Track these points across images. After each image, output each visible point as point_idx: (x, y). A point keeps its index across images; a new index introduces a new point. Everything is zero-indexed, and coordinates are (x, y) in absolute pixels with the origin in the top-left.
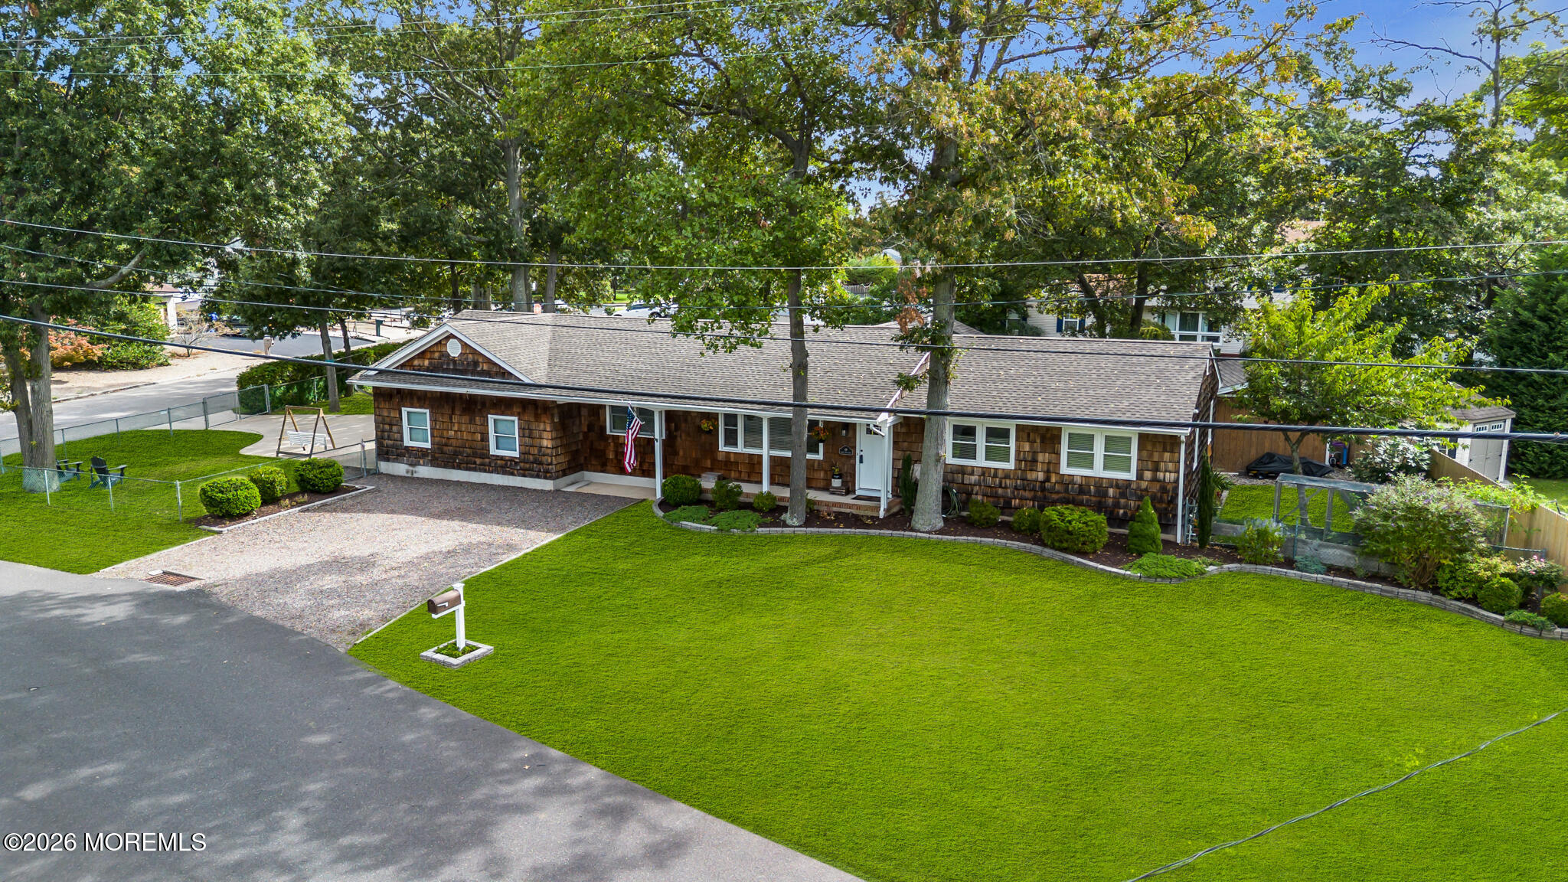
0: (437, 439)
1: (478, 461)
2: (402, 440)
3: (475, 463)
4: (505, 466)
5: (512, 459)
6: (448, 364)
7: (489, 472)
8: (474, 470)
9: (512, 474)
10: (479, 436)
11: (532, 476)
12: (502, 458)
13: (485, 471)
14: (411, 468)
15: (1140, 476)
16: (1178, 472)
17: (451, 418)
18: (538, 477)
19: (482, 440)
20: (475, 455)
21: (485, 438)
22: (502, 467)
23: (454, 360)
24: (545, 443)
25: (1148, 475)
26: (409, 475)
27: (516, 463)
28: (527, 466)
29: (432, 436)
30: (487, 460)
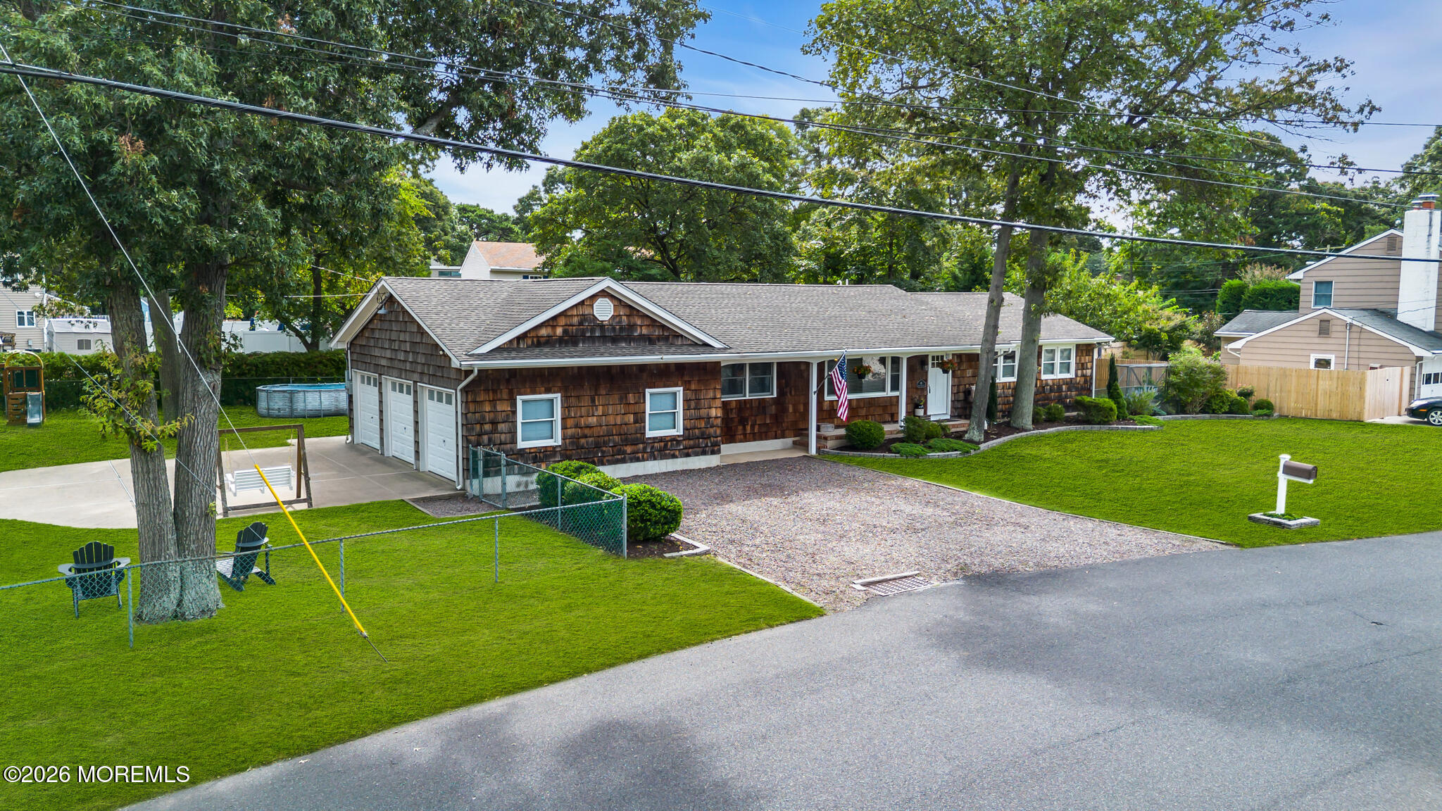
0: (570, 432)
1: (629, 449)
2: (514, 441)
3: (624, 453)
4: (664, 448)
5: (673, 439)
6: (593, 331)
7: (643, 460)
8: (623, 461)
9: (674, 456)
10: (631, 418)
11: (697, 454)
12: (661, 439)
13: (638, 460)
14: (524, 479)
15: (1076, 375)
16: (1092, 368)
17: (593, 401)
18: (704, 453)
19: (636, 422)
20: (627, 442)
21: (640, 418)
22: (660, 450)
23: (602, 326)
24: (713, 412)
25: (1079, 372)
26: (522, 489)
27: (679, 442)
28: (691, 442)
29: (564, 428)
30: (641, 446)
